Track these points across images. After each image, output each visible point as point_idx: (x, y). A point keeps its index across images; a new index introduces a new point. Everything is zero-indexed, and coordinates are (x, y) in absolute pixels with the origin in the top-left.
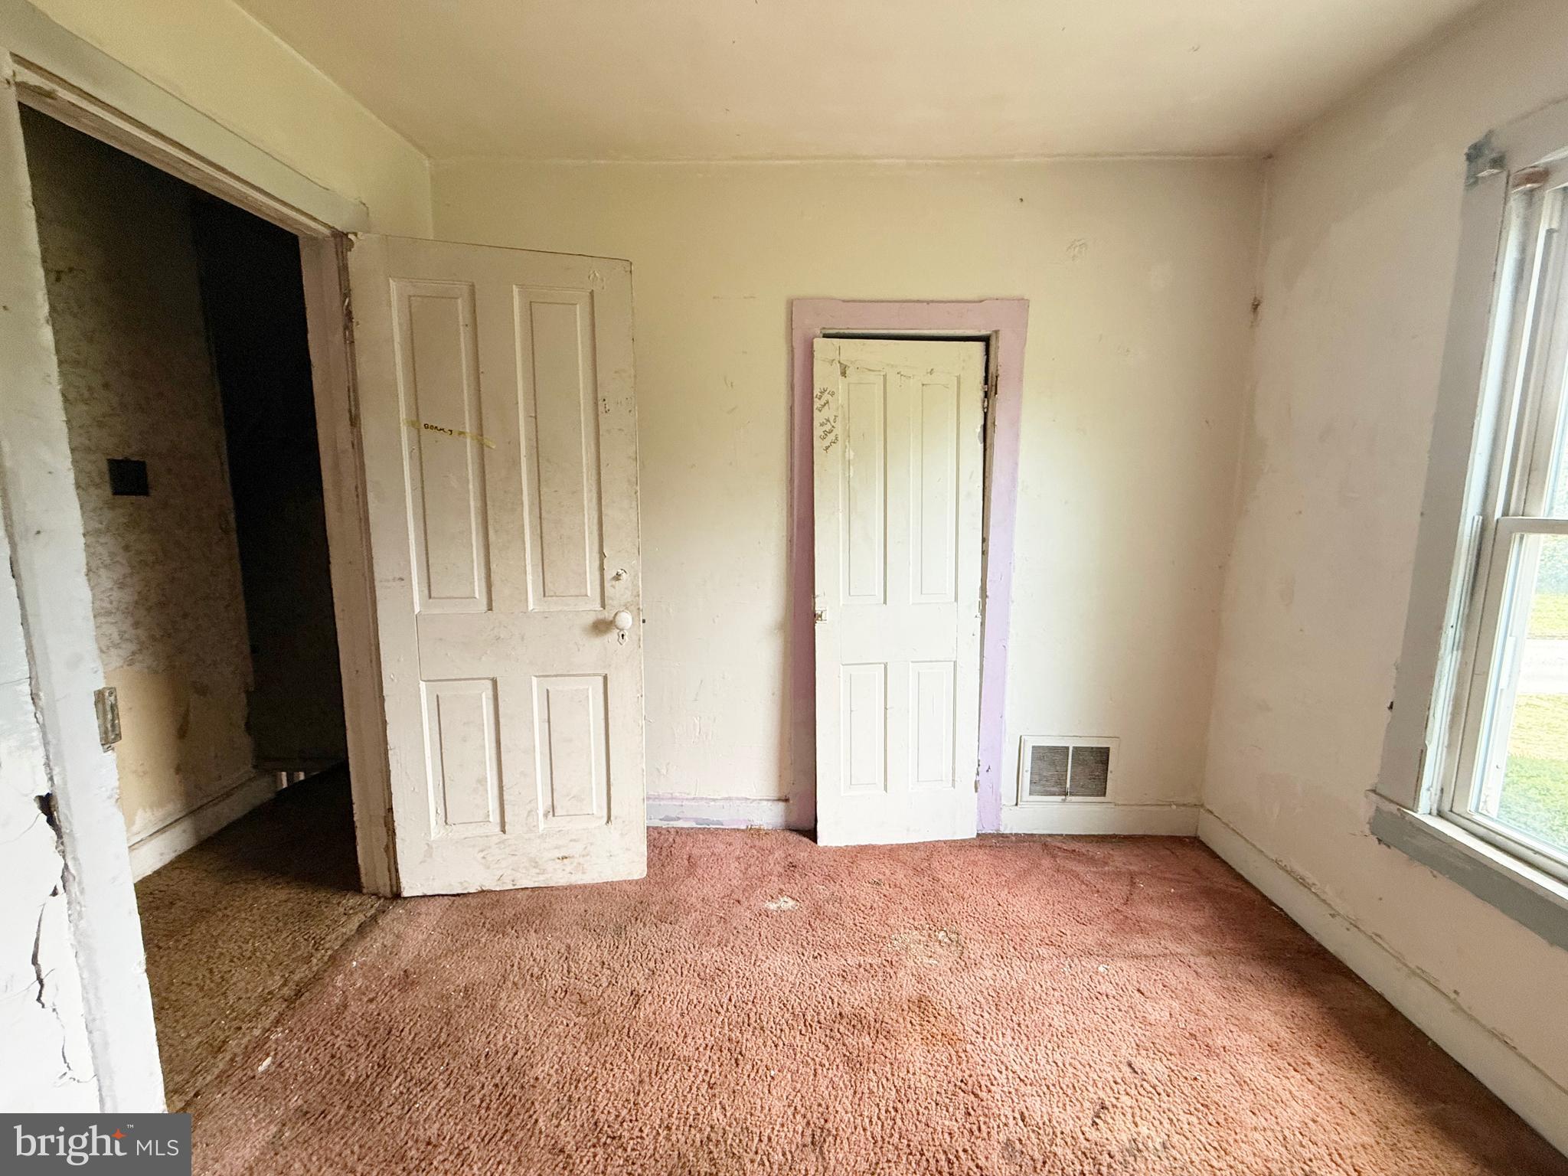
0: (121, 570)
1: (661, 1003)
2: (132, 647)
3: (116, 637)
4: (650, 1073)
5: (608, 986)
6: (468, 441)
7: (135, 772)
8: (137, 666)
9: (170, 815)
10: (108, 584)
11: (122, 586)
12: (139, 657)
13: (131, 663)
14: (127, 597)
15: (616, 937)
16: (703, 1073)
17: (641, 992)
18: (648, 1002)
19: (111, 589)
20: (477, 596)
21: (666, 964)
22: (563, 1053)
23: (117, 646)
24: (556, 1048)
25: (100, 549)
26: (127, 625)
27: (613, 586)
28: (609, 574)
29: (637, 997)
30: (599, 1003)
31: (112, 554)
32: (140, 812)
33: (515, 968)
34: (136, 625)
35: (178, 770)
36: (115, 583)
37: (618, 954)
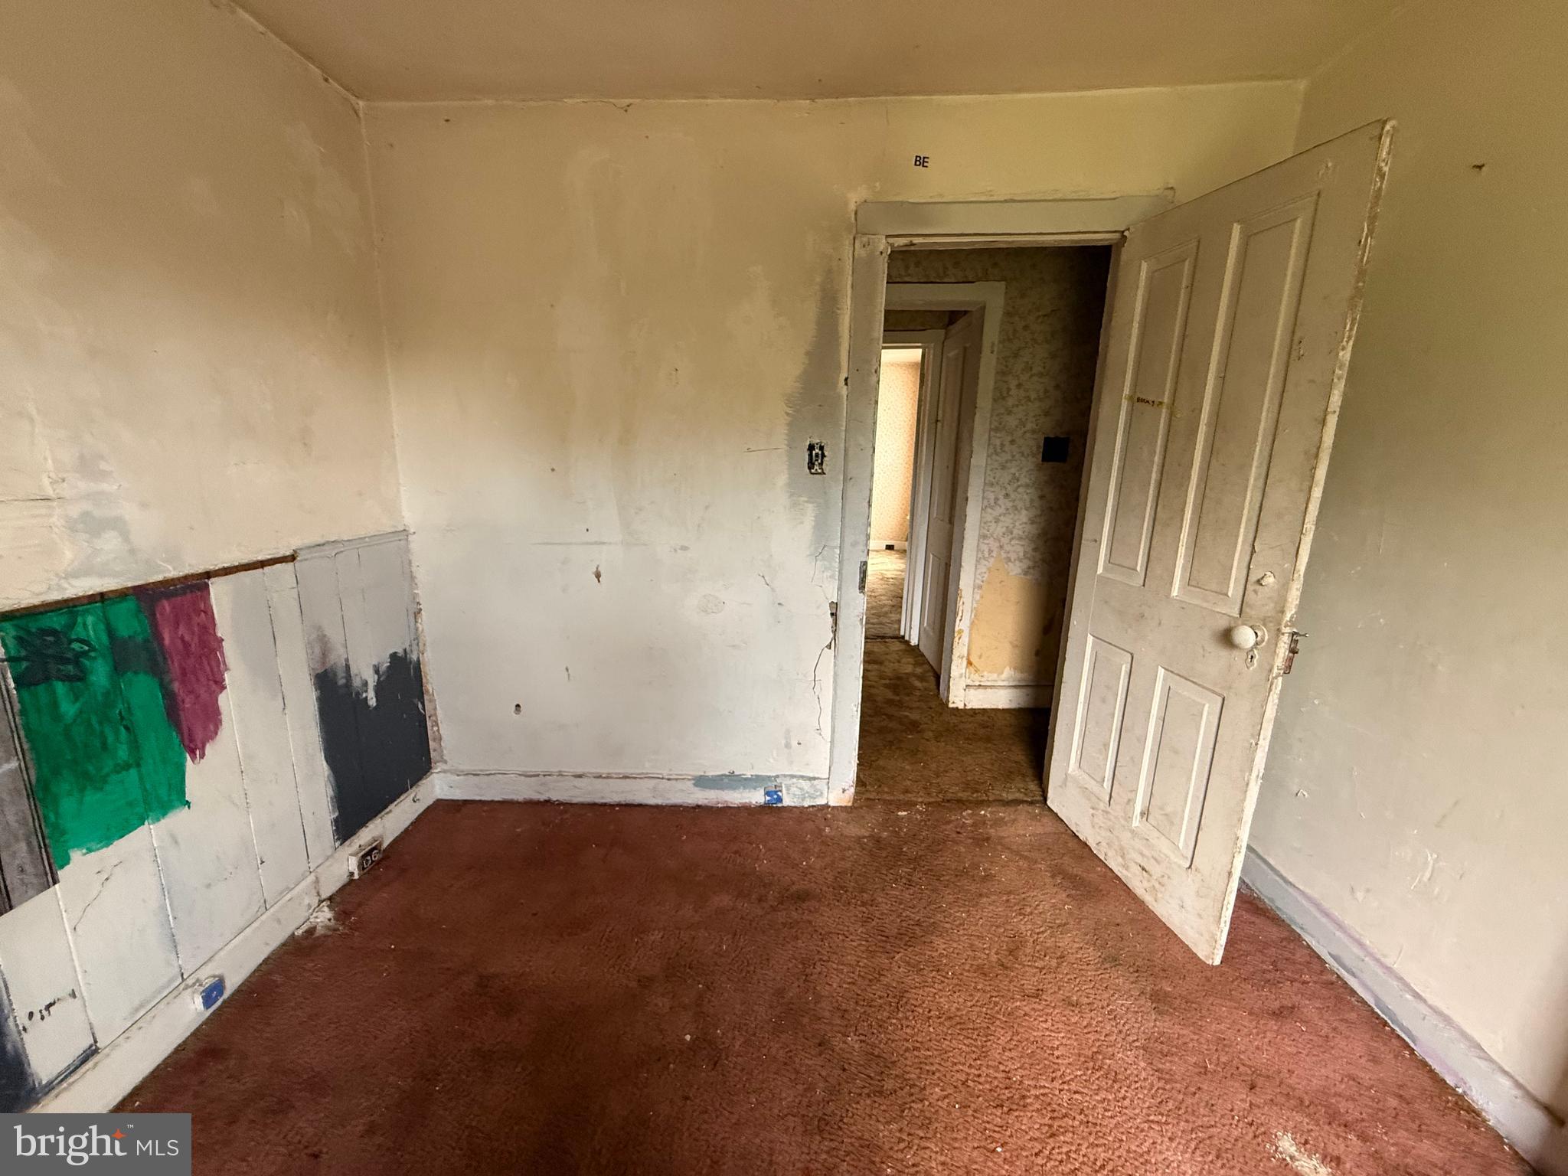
0: (1034, 512)
1: (1041, 1019)
2: (1030, 563)
3: (1021, 554)
4: (960, 1023)
5: (1037, 968)
6: (1164, 410)
7: (1011, 643)
8: (1029, 577)
9: (1025, 680)
10: (1025, 520)
11: (1032, 522)
12: (1031, 571)
13: (1026, 573)
14: (1033, 530)
15: (1101, 960)
16: (976, 1072)
17: (1044, 997)
18: (1036, 1006)
19: (1026, 523)
20: (1138, 569)
21: (1092, 1014)
22: (958, 954)
23: (1021, 561)
24: (961, 947)
25: (1025, 496)
26: (1029, 550)
27: (1255, 592)
28: (1253, 578)
29: (1037, 995)
30: (1017, 966)
31: (1032, 501)
32: (1008, 668)
33: (1023, 896)
34: (1035, 550)
35: (1037, 653)
36: (1030, 519)
37: (1081, 967)
